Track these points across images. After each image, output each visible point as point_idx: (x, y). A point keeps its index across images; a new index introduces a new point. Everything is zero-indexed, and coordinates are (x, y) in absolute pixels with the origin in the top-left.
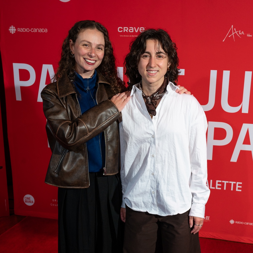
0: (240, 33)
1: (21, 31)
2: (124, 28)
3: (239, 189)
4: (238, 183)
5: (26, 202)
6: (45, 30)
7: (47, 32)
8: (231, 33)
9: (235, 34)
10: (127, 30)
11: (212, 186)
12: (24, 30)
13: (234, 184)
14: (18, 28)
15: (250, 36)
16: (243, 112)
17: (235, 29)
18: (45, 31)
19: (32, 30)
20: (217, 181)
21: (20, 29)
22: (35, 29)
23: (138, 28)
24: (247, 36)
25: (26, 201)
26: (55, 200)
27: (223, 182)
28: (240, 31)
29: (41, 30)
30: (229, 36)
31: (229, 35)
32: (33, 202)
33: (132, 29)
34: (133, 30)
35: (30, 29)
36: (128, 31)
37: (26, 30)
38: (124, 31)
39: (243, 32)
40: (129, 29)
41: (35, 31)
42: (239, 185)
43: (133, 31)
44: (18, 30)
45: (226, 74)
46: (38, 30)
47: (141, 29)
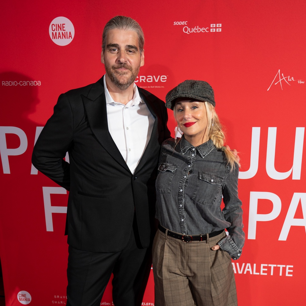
0: (290, 79)
1: (7, 84)
2: (141, 77)
3: (289, 273)
4: (288, 266)
5: (21, 300)
6: (38, 82)
7: (40, 85)
8: (277, 79)
9: (283, 81)
10: (144, 80)
11: (256, 272)
12: (11, 84)
13: (283, 268)
14: (3, 82)
15: (302, 82)
16: (293, 178)
17: (282, 74)
18: (37, 84)
19: (21, 82)
20: (262, 265)
21: (6, 83)
22: (25, 82)
23: (159, 76)
24: (299, 82)
25: (21, 298)
26: (58, 297)
27: (269, 265)
28: (289, 76)
29: (32, 82)
30: (276, 84)
31: (275, 82)
32: (29, 300)
33: (150, 78)
34: (152, 79)
35: (18, 82)
36: (146, 80)
37: (13, 83)
38: (141, 81)
39: (293, 78)
40: (147, 78)
41: (25, 84)
42: (290, 269)
43: (152, 81)
44: (3, 84)
45: (272, 132)
46: (28, 83)
47: (163, 77)
